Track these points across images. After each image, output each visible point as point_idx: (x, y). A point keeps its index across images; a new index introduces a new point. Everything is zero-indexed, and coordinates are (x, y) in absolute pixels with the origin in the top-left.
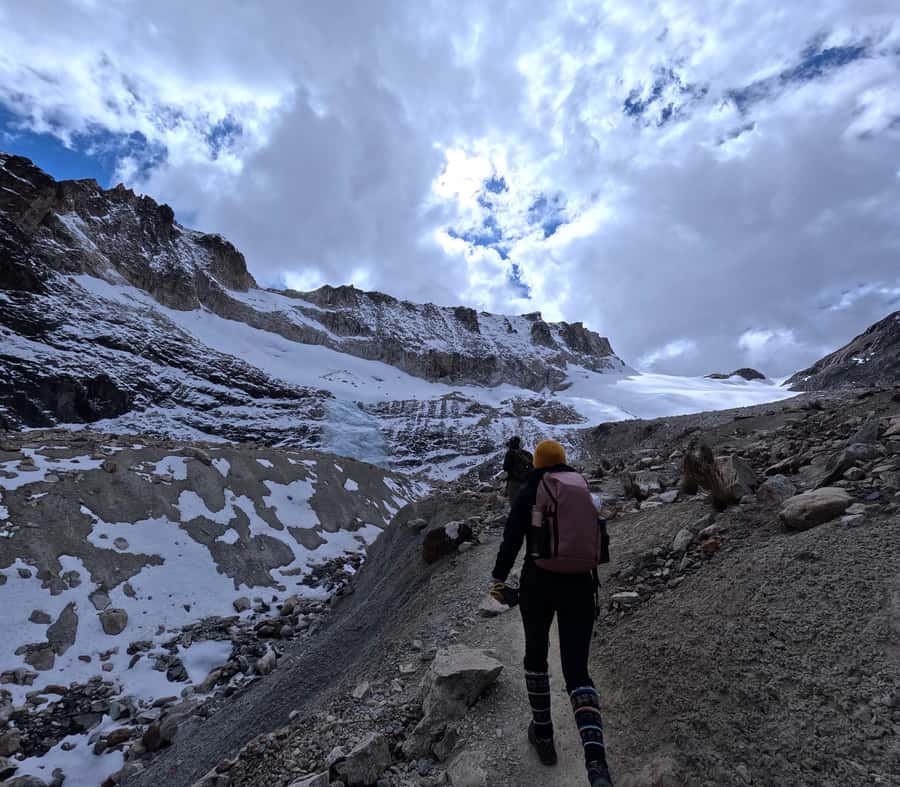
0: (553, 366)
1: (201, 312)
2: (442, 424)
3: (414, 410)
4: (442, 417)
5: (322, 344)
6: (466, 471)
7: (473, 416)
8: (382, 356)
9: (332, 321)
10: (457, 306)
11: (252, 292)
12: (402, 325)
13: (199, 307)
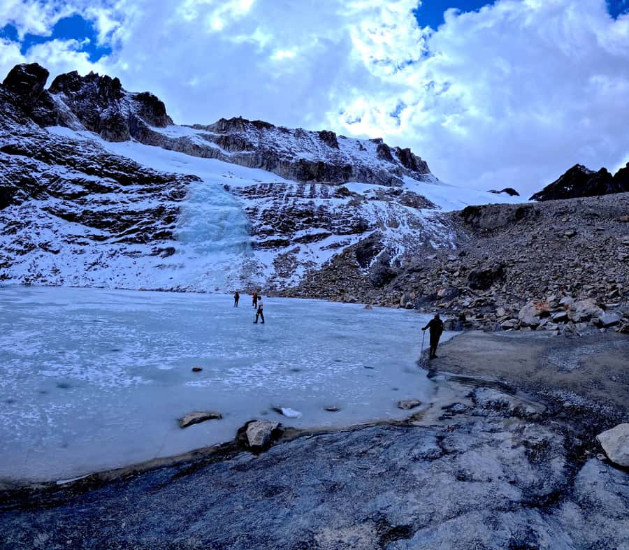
0: (394, 175)
1: (130, 143)
2: (311, 203)
3: (281, 190)
4: (312, 197)
5: (216, 158)
6: (340, 251)
7: (343, 198)
8: (263, 165)
9: (225, 142)
10: (321, 130)
11: (169, 128)
12: (278, 142)
13: (129, 139)
